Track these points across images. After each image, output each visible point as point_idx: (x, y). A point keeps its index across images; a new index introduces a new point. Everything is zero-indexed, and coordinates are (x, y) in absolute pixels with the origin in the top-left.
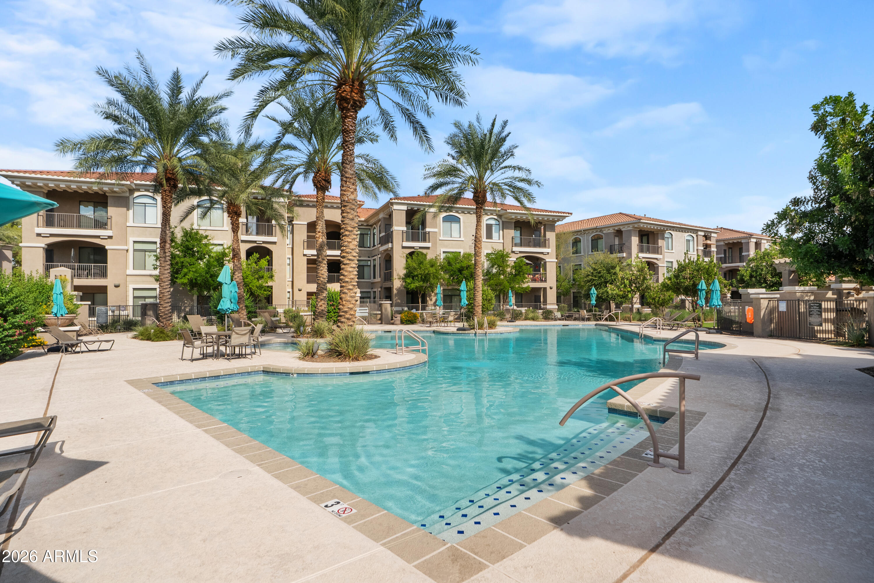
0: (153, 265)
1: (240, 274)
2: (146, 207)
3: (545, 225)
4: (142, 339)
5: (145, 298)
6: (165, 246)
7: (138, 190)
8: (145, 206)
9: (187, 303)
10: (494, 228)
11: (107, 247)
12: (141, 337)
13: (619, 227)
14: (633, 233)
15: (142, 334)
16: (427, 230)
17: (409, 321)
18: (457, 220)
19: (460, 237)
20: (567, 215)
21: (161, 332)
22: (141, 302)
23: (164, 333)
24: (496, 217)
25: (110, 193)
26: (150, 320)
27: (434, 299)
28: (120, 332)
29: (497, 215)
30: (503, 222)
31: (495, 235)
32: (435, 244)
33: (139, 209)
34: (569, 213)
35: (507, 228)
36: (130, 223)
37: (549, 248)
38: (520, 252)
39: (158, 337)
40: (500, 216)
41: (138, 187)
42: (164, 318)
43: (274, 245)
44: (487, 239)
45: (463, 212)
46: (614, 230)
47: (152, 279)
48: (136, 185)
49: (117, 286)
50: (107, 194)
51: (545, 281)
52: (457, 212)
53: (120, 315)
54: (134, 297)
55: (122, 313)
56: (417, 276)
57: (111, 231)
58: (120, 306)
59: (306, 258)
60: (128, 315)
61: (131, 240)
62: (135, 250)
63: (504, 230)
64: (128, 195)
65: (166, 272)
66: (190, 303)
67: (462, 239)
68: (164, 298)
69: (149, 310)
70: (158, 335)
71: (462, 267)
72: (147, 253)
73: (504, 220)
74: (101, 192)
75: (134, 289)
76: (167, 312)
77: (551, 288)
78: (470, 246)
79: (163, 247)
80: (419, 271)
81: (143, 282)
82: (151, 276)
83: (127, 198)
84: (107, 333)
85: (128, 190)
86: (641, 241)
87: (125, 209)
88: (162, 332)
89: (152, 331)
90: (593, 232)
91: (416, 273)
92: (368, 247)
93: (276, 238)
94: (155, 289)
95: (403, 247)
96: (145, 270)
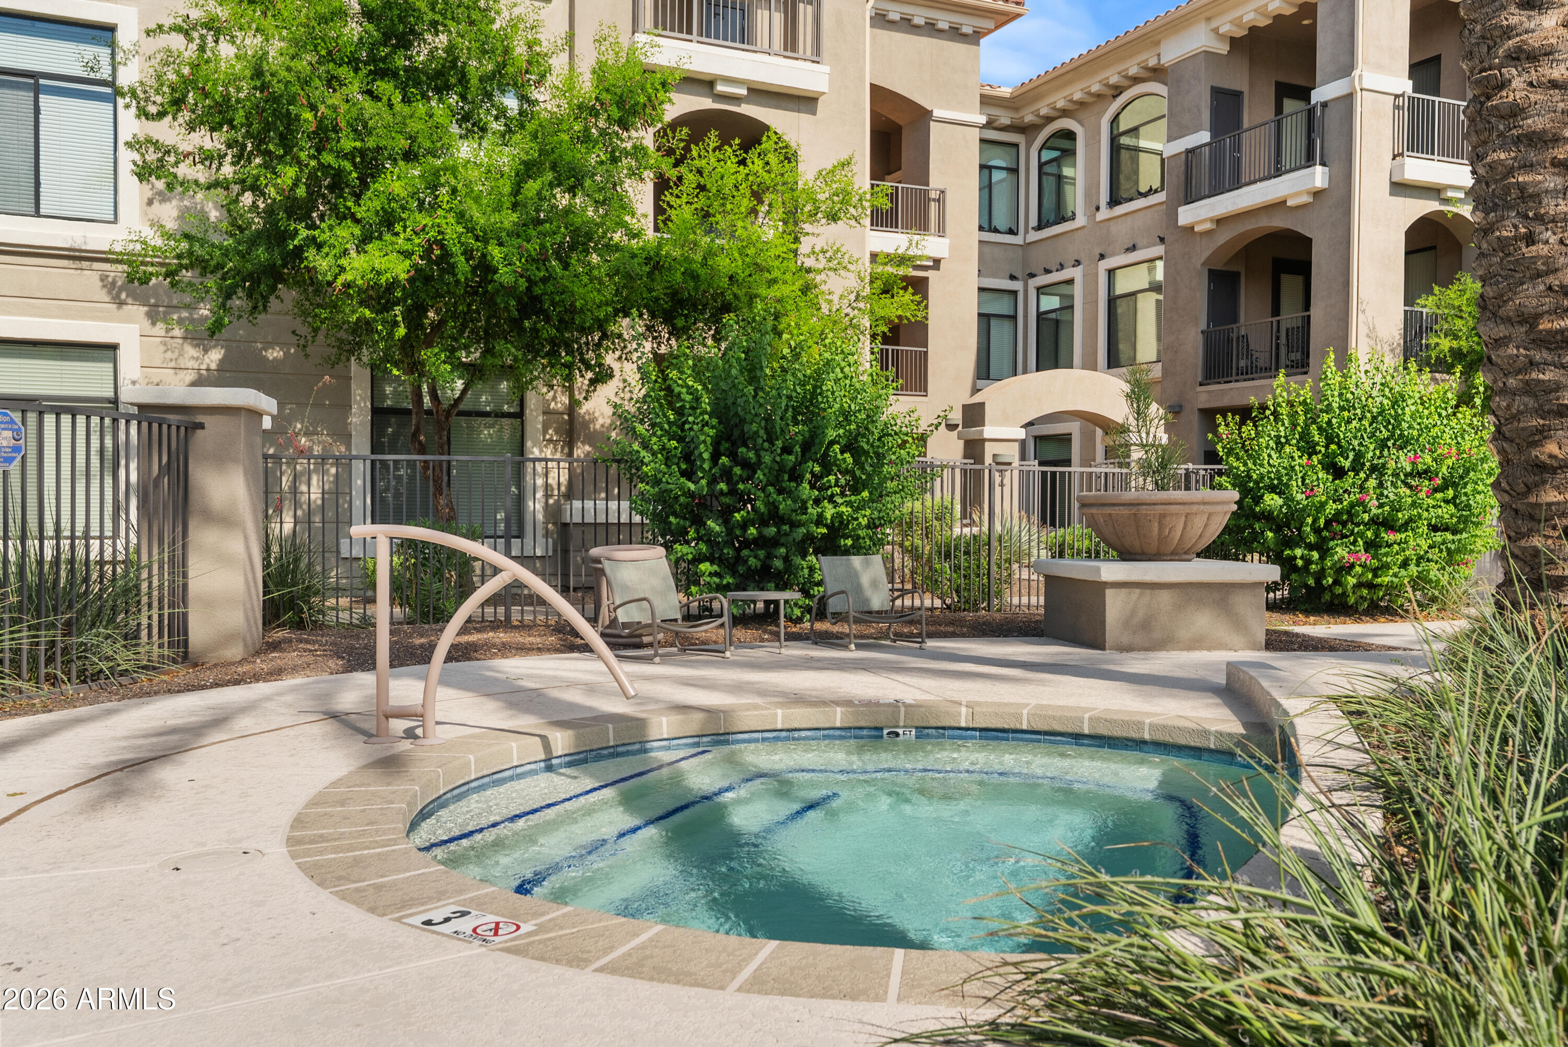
47: (88, 281)
82: (76, 256)
92: (1011, 232)
93: (824, 69)
94: (109, 350)
95: (1400, 188)
96: (38, 214)
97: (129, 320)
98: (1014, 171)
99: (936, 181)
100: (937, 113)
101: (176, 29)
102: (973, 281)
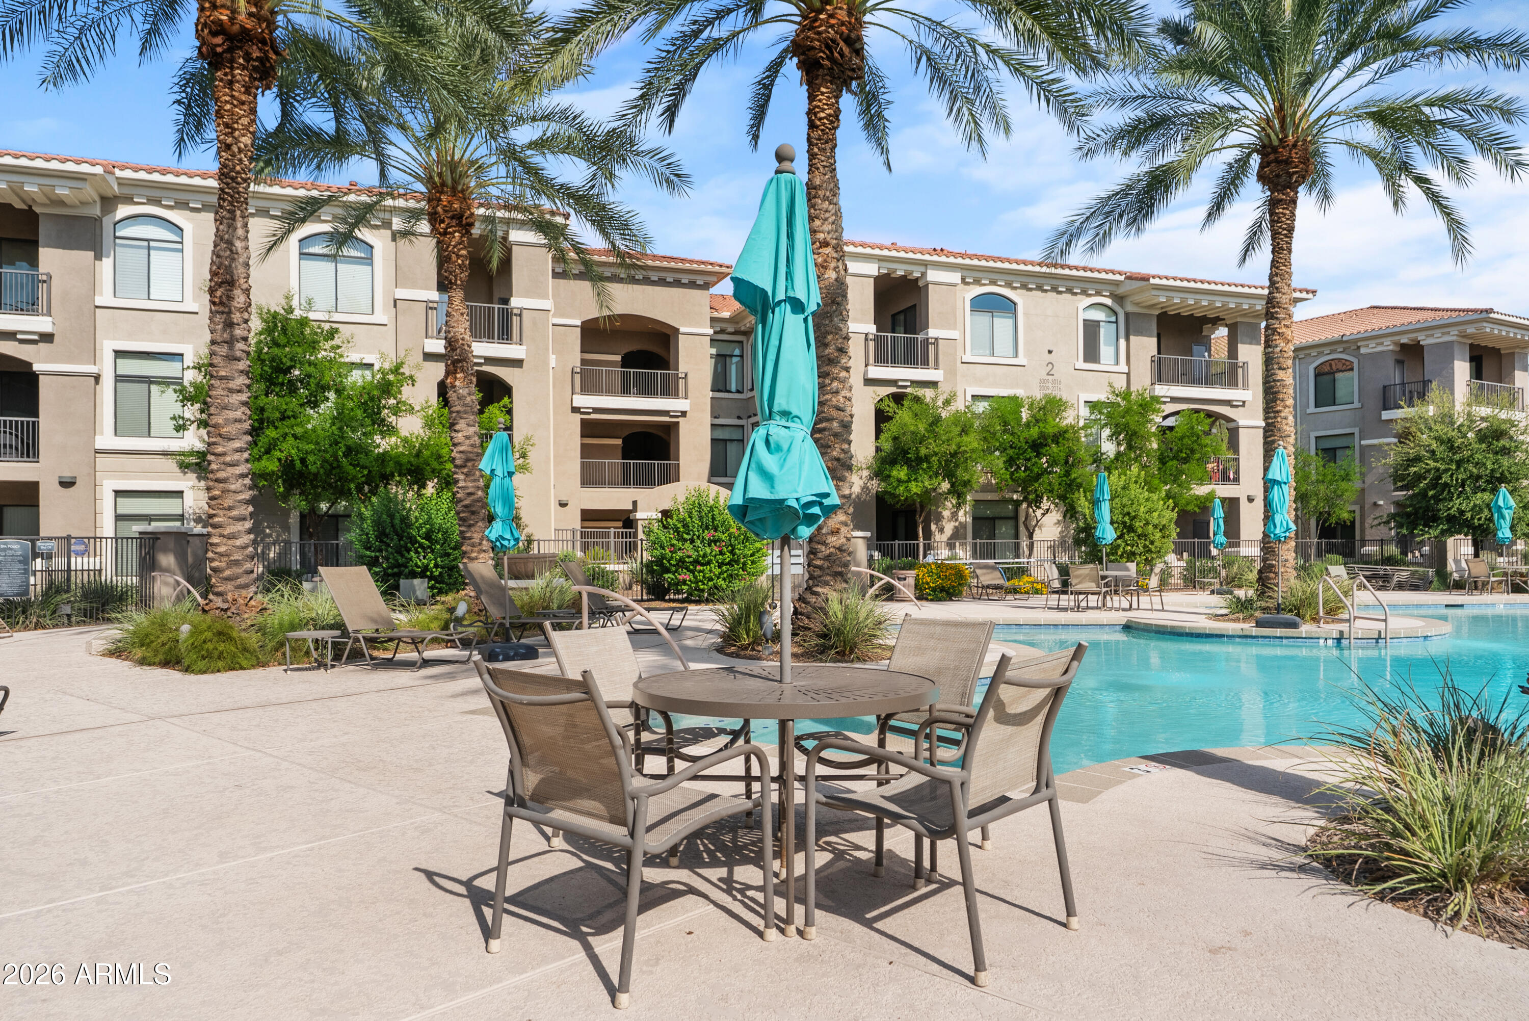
0: (174, 418)
1: (472, 430)
2: (152, 252)
3: (1233, 329)
4: (143, 662)
5: (149, 518)
6: (230, 298)
7: (129, 200)
8: (149, 248)
9: (270, 535)
10: (1102, 331)
11: (36, 367)
12: (139, 653)
13: (1413, 335)
14: (1457, 351)
15: (143, 639)
16: (932, 333)
17: (942, 589)
18: (1008, 307)
19: (1016, 356)
20: (1304, 295)
21: (220, 633)
22: (137, 528)
23: (231, 639)
24: (1108, 301)
25: (44, 205)
26: (166, 584)
27: (949, 528)
28: (70, 625)
29: (1113, 296)
30: (1127, 315)
31: (1106, 351)
32: (951, 373)
33: (130, 257)
34: (1308, 292)
35: (1140, 333)
36: (105, 297)
37: (1246, 387)
38: (1174, 400)
39: (208, 656)
40: (1119, 299)
41: (127, 191)
42: (228, 579)
43: (516, 370)
44: (1085, 360)
45: (1024, 287)
46: (1395, 343)
47: (171, 464)
48: (121, 182)
49: (66, 484)
50: (38, 210)
51: (1237, 480)
52: (1009, 285)
53: (69, 570)
54: (119, 518)
55: (77, 563)
56: (927, 459)
57: (50, 319)
58: (69, 538)
59: (578, 417)
60: (100, 571)
61: (107, 348)
62: (119, 378)
63: (1132, 337)
64: (97, 211)
65: (236, 399)
66: (278, 536)
67: (1021, 360)
68: (228, 502)
69: (165, 551)
70: (210, 646)
71: (1042, 435)
72: (154, 388)
73: (1130, 308)
74: (19, 205)
75: (118, 493)
76: (236, 557)
77: (1250, 500)
78: (1042, 381)
79: (221, 303)
80: (934, 448)
81: (145, 473)
82: (165, 454)
83: (95, 223)
84: (26, 628)
85: (97, 199)
86: (1477, 373)
87: (91, 254)
88: (223, 635)
89: (186, 628)
90: (1320, 354)
91: (923, 451)
92: (738, 392)
93: (524, 347)
94: (179, 494)
95: (869, 382)
96: (149, 436)
97: (188, 480)
98: (742, 356)
99: (683, 368)
100: (682, 330)
101: (194, 367)
102: (707, 420)
